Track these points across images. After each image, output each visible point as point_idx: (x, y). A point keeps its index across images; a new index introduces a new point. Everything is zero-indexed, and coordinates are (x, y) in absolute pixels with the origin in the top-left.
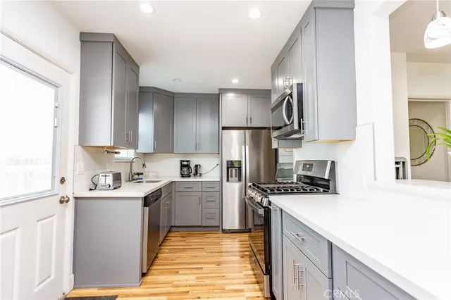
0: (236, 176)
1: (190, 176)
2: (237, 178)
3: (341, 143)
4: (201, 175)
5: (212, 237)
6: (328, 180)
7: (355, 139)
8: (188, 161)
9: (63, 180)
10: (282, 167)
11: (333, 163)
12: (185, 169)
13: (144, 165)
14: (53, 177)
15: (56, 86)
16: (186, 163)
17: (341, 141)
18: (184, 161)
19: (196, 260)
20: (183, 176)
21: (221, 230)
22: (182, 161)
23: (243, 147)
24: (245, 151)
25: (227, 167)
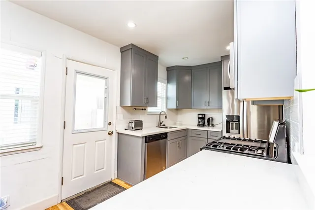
1: (204, 126)
2: (238, 131)
4: (213, 125)
8: (203, 115)
9: (110, 124)
13: (166, 117)
14: (105, 122)
15: (105, 78)
20: (199, 125)
22: (198, 115)
23: (241, 104)
24: (243, 107)
25: (227, 121)
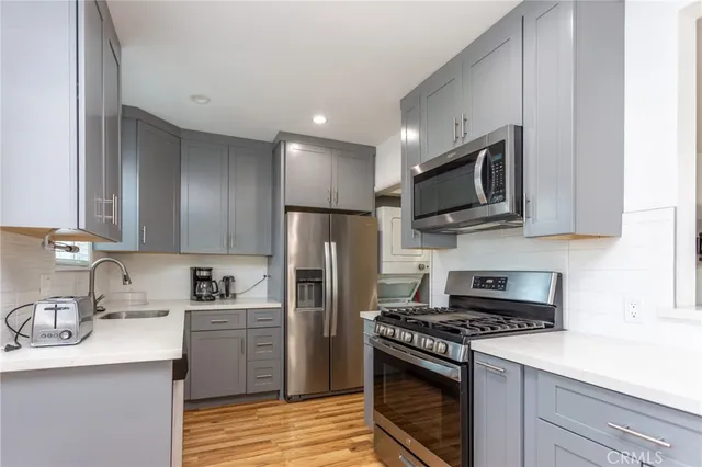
0: (310, 298)
1: (214, 299)
2: (312, 302)
4: (234, 296)
7: (620, 236)
8: (210, 270)
11: (560, 276)
12: (203, 286)
13: (126, 278)
16: (204, 274)
18: (200, 269)
20: (199, 299)
21: (282, 399)
22: (195, 270)
23: (326, 245)
24: (330, 251)
25: (297, 282)
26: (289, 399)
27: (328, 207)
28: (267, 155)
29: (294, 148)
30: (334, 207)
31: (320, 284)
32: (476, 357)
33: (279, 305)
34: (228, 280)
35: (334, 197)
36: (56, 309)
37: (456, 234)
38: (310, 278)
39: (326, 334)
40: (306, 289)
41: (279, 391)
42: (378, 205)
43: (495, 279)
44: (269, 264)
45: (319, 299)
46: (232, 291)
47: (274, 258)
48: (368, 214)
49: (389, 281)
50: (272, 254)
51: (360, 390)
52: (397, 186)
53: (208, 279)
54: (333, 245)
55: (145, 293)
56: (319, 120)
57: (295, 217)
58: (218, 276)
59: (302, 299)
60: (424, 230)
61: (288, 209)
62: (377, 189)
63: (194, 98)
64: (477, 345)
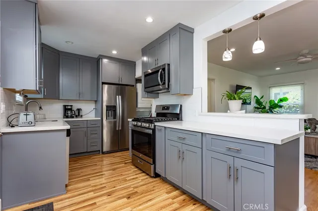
0: (111, 116)
2: (113, 117)
3: (185, 96)
4: (82, 116)
5: (97, 158)
6: (179, 114)
7: (193, 94)
8: (72, 106)
10: (139, 110)
11: (181, 105)
12: (69, 112)
13: (41, 108)
16: (70, 107)
17: (185, 95)
18: (68, 106)
19: (96, 171)
20: (67, 117)
21: (101, 153)
22: (65, 106)
23: (117, 96)
24: (119, 99)
25: (107, 110)
26: (103, 153)
27: (118, 83)
28: (95, 63)
29: (105, 61)
30: (120, 83)
31: (115, 111)
32: (156, 127)
33: (100, 119)
34: (79, 110)
35: (120, 79)
36: (27, 115)
37: (158, 93)
38: (112, 109)
39: (117, 129)
40: (110, 112)
41: (99, 151)
42: (136, 83)
43: (167, 107)
44: (95, 103)
45: (115, 117)
46: (81, 114)
47: (98, 102)
48: (133, 86)
49: (141, 110)
50: (97, 101)
51: (128, 149)
52: (141, 77)
53: (71, 110)
54: (120, 97)
55: (45, 115)
56: (114, 52)
57: (106, 87)
58: (75, 108)
59: (109, 116)
60: (148, 92)
61: (103, 83)
62: (136, 77)
63: (66, 42)
64: (156, 124)
